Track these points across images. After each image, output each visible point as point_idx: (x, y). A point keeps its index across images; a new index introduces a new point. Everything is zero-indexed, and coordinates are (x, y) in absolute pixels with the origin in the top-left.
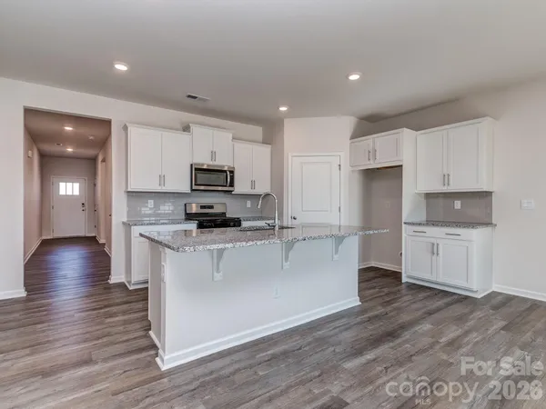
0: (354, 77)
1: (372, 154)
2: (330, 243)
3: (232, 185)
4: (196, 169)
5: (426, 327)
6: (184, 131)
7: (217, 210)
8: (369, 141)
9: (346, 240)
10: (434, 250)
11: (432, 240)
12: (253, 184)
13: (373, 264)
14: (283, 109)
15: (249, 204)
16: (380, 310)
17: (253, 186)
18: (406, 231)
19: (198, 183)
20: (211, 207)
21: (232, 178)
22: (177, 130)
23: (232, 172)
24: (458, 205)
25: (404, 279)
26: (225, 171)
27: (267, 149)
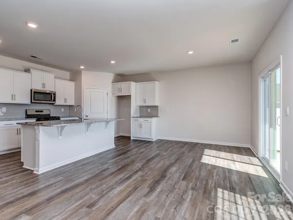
0: (113, 62)
1: (120, 90)
2: (104, 124)
3: (54, 100)
4: (34, 92)
5: (136, 150)
6: (25, 71)
7: (45, 113)
8: (119, 85)
9: (110, 123)
10: (141, 126)
11: (140, 123)
12: (65, 100)
13: (121, 134)
14: (82, 67)
15: (63, 110)
16: (122, 148)
17: (65, 101)
18: (132, 120)
19: (35, 99)
20: (42, 111)
21: (55, 97)
22: (21, 71)
23: (55, 94)
24: (149, 110)
25: (132, 138)
26: (51, 94)
27: (72, 84)
